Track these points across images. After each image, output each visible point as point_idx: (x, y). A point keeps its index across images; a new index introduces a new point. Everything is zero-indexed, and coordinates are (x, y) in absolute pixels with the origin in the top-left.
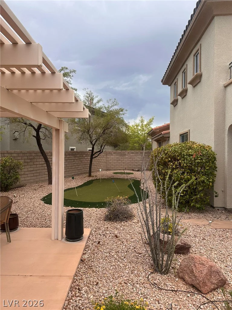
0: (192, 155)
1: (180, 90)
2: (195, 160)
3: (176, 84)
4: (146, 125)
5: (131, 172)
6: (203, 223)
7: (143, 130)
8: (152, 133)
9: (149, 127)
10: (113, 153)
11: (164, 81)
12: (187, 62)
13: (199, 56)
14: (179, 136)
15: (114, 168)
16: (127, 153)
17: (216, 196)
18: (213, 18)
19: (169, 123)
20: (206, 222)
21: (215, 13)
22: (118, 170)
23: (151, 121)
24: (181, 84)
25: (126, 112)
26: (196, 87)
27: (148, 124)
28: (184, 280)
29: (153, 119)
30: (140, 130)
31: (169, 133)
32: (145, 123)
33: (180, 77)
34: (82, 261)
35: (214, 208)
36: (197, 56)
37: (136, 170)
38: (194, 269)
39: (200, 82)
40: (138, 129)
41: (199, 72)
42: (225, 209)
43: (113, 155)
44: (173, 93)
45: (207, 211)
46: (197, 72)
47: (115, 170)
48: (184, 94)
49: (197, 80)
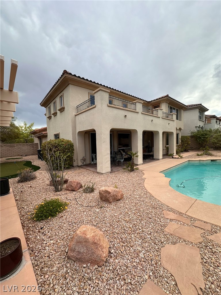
0: (64, 145)
1: (52, 112)
2: (65, 146)
3: (50, 108)
4: (28, 127)
5: (21, 157)
6: (71, 173)
7: (26, 130)
8: (34, 133)
9: (30, 128)
10: (3, 146)
11: (41, 104)
12: (56, 99)
13: (62, 98)
14: (54, 135)
15: (5, 156)
16: (16, 145)
17: (74, 161)
18: (69, 84)
19: (46, 126)
20: (71, 172)
21: (70, 83)
22: (9, 157)
23: (32, 125)
24: (53, 109)
25: (16, 119)
26: (62, 113)
27: (30, 127)
28: (69, 190)
29: (33, 124)
30: (24, 130)
31: (47, 133)
32: (28, 126)
33: (52, 105)
34: (16, 200)
35: (73, 166)
36: (61, 98)
37: (24, 155)
38: (72, 184)
39: (64, 111)
40: (22, 129)
41: (63, 106)
42: (78, 166)
43: (4, 147)
44: (48, 112)
45: (71, 168)
46: (62, 106)
47: (6, 157)
48: (55, 114)
49: (62, 110)
